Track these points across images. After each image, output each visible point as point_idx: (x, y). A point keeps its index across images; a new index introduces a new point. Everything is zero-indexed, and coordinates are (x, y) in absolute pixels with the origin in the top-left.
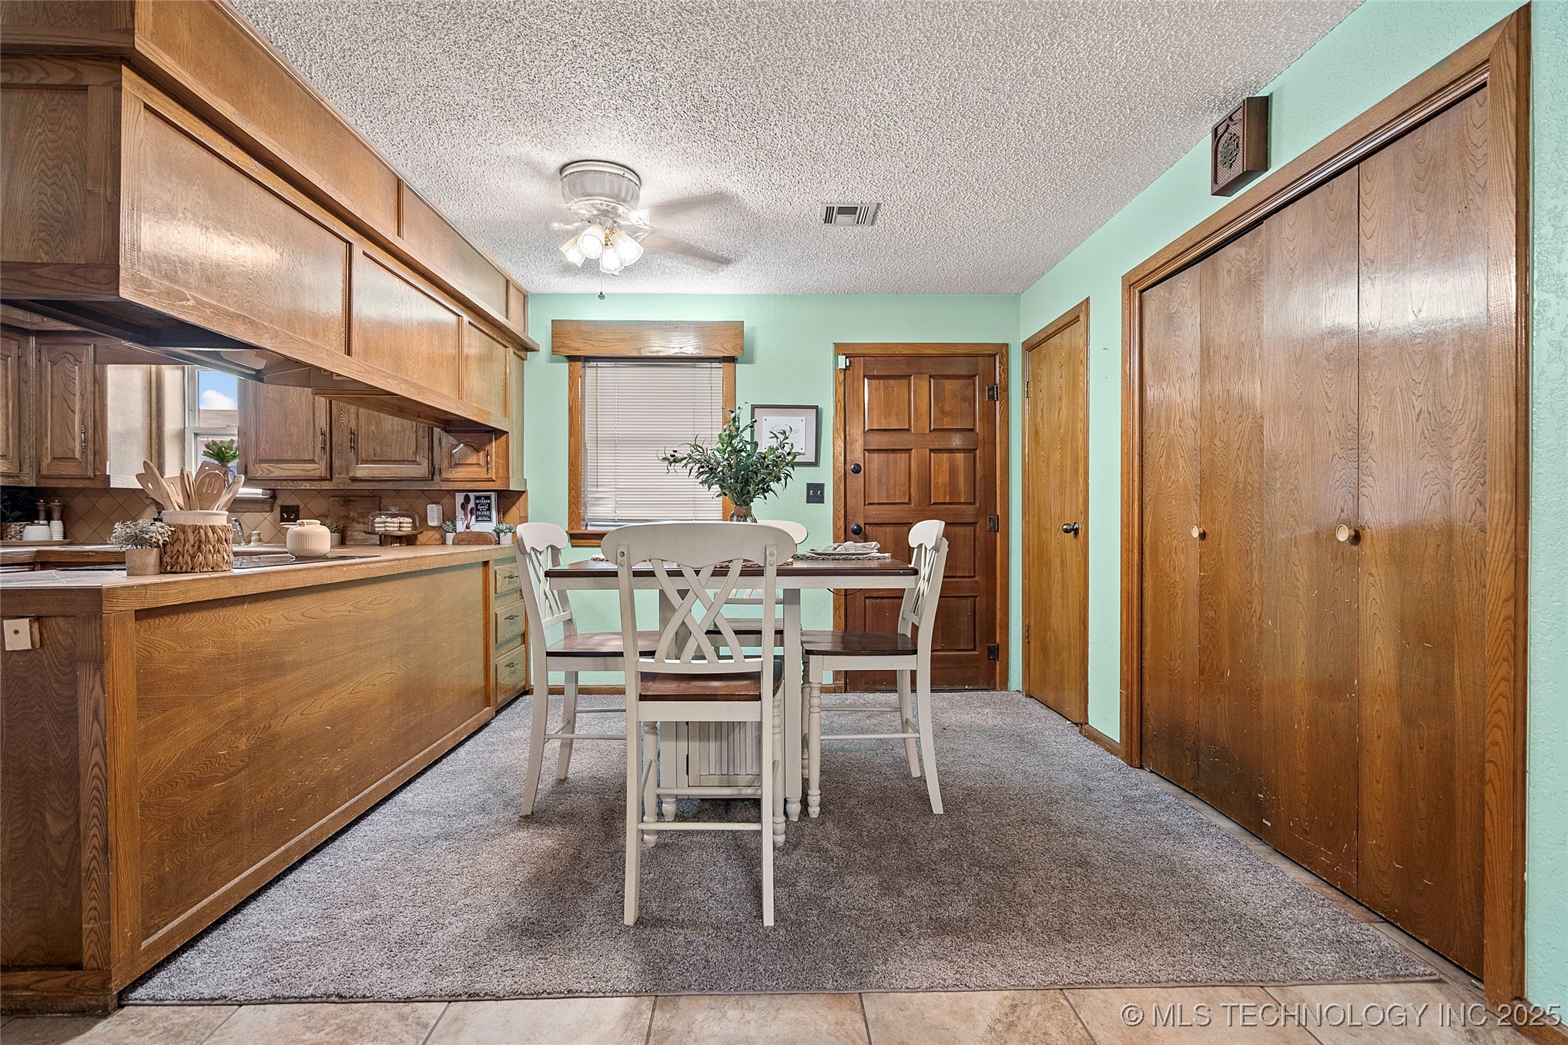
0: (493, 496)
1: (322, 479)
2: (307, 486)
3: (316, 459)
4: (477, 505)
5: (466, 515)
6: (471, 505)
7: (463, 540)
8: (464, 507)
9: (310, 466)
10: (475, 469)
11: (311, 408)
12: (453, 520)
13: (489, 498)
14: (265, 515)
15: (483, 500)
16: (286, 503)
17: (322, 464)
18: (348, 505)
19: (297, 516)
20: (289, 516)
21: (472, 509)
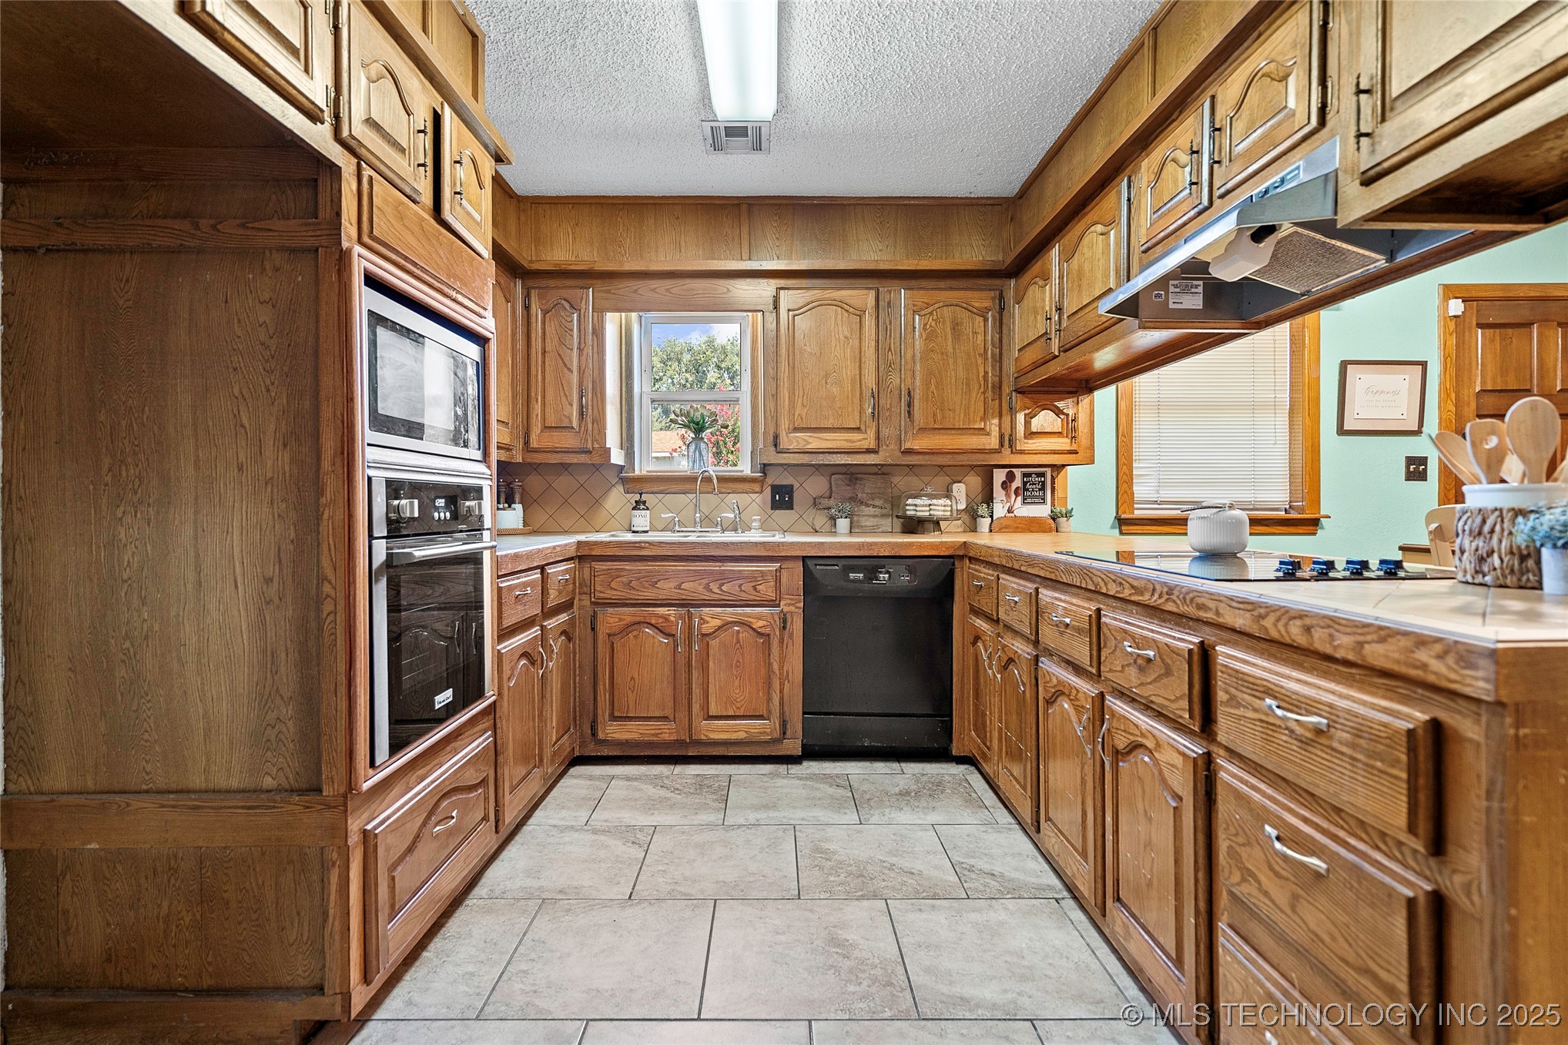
1: (869, 451)
3: (863, 428)
4: (1025, 484)
5: (1008, 495)
6: (1017, 483)
7: (1006, 527)
8: (1005, 486)
9: (856, 436)
10: (1056, 439)
11: (858, 364)
12: (989, 499)
13: (1043, 475)
14: (754, 496)
15: (1034, 479)
16: (778, 482)
17: (871, 434)
18: (855, 484)
19: (791, 498)
20: (782, 498)
21: (1017, 488)
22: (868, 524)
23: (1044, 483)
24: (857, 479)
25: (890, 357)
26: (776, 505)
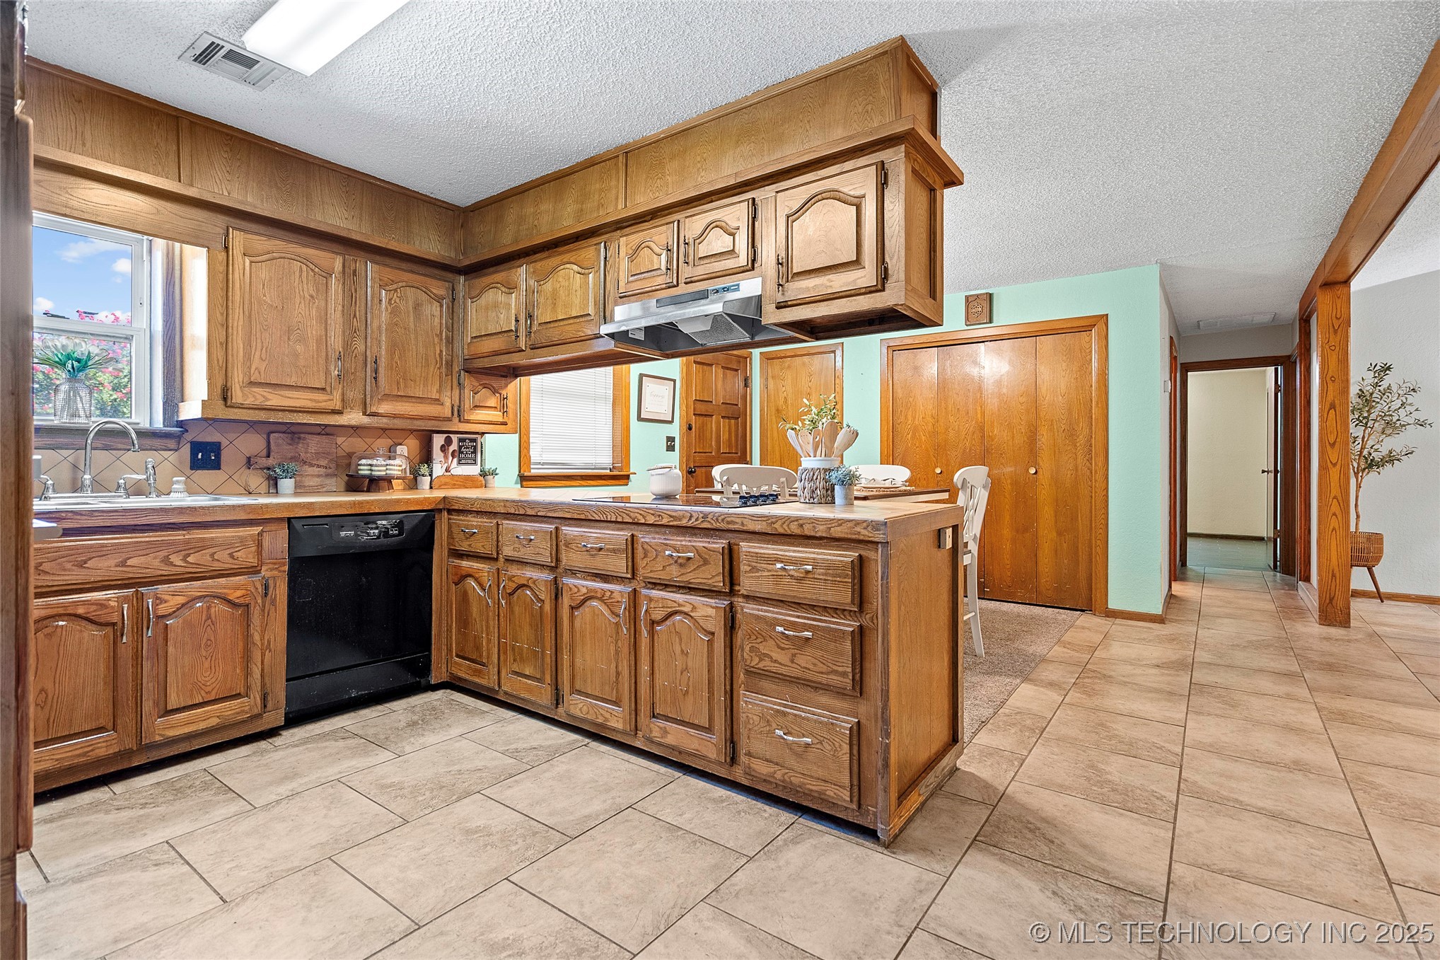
0: (479, 439)
4: (460, 447)
5: (446, 457)
6: (454, 446)
7: (445, 483)
8: (443, 448)
9: (320, 396)
10: (493, 412)
11: (323, 325)
13: (474, 440)
14: (166, 454)
15: (468, 443)
16: (200, 439)
17: (337, 395)
18: (298, 443)
19: (218, 456)
20: (206, 456)
21: (454, 451)
22: (311, 484)
23: (475, 448)
24: (299, 438)
25: (355, 323)
26: (196, 465)
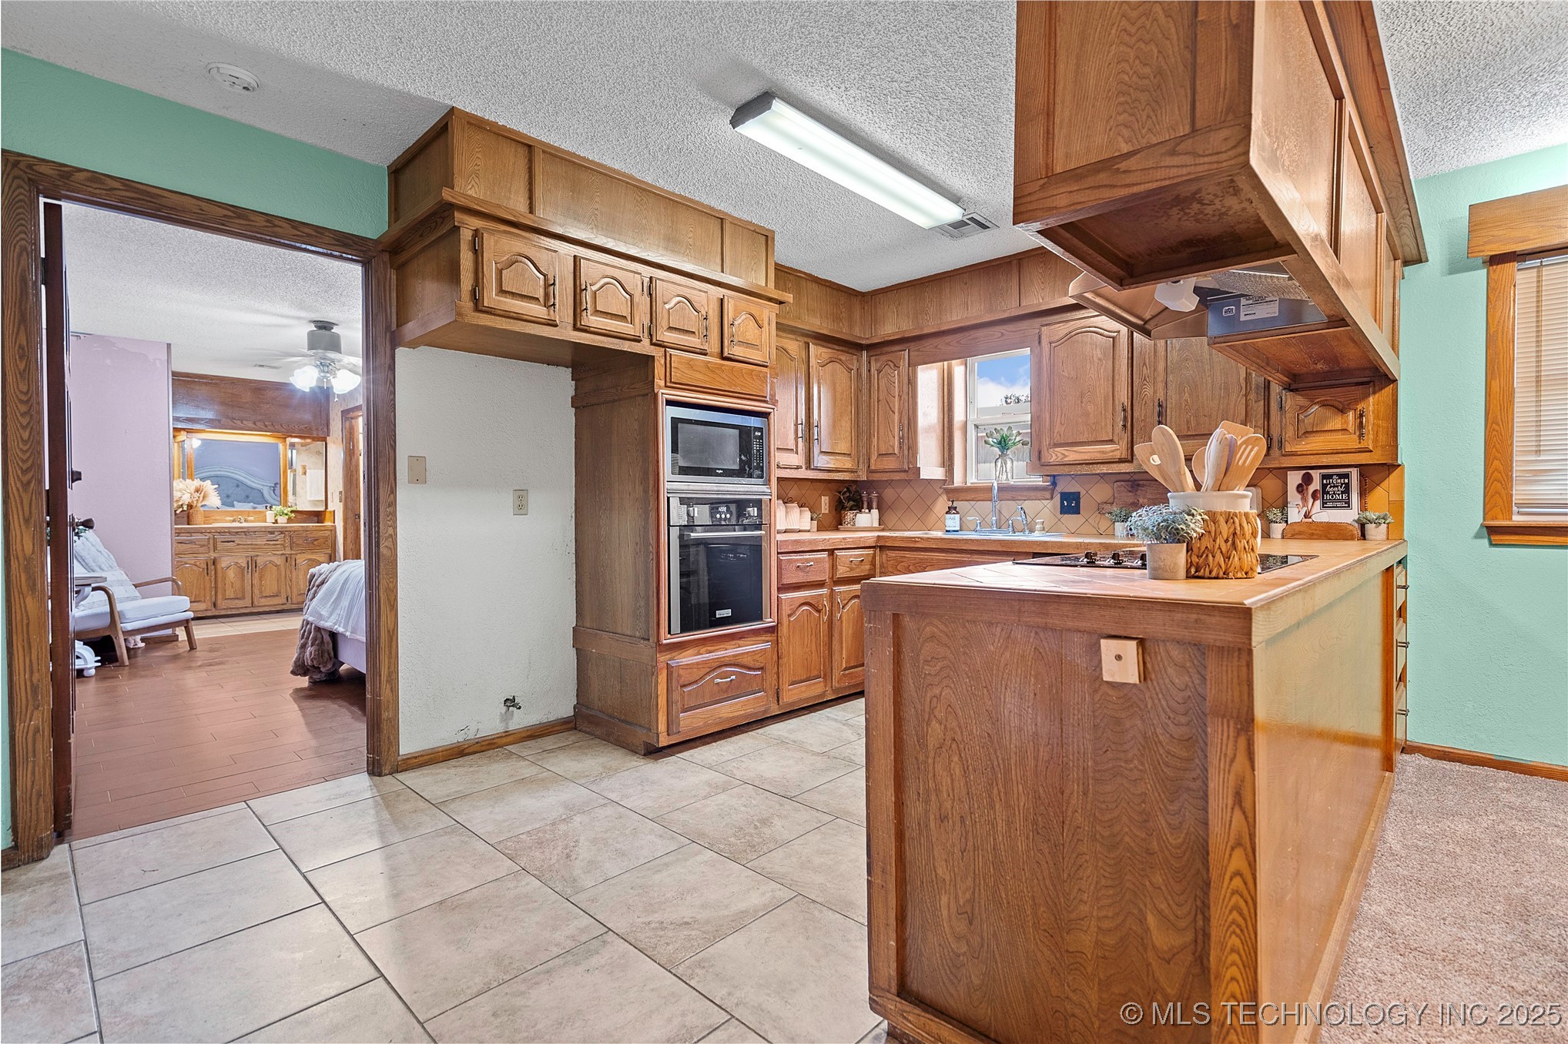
0: (1354, 474)
1: (1121, 461)
2: (1104, 469)
3: (1116, 439)
4: (1324, 486)
5: (1304, 500)
6: (1316, 485)
7: (1300, 533)
8: (1300, 489)
9: (1108, 447)
10: (1339, 436)
11: (1111, 382)
12: (1284, 506)
13: (1346, 476)
14: (1045, 502)
15: (1335, 480)
16: (1067, 490)
18: (1137, 490)
19: (1078, 504)
20: (1069, 503)
21: (1315, 492)
25: (1145, 372)
26: (1064, 510)
